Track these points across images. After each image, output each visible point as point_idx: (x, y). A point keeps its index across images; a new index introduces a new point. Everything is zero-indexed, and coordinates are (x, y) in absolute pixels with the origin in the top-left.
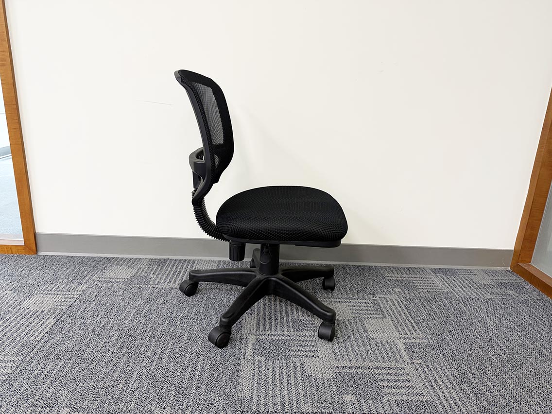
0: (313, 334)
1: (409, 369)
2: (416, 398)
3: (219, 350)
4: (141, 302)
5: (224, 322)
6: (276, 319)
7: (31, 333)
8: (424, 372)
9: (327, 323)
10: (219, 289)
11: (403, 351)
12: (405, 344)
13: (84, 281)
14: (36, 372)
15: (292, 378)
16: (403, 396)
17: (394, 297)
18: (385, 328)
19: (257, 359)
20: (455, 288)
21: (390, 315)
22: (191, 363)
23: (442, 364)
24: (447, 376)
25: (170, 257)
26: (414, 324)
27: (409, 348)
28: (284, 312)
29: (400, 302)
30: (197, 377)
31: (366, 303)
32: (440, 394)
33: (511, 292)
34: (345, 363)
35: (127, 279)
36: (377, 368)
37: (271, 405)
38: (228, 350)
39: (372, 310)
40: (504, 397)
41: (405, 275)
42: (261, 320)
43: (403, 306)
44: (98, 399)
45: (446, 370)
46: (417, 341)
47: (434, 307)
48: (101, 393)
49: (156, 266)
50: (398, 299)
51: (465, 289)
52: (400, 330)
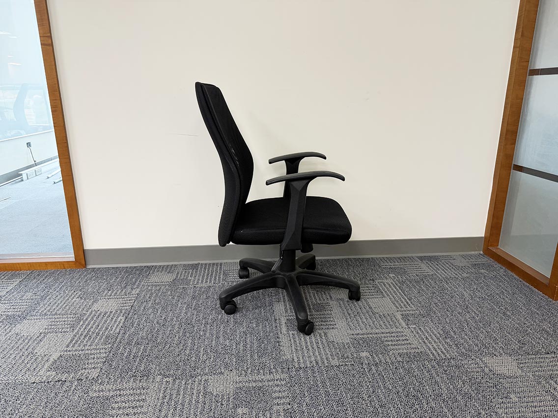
1: (407, 332)
2: (413, 351)
8: (418, 333)
11: (401, 320)
12: (402, 315)
13: (135, 286)
14: (126, 354)
16: (404, 350)
17: (390, 281)
18: (385, 304)
19: (291, 333)
20: (438, 271)
21: (388, 295)
23: (431, 327)
25: (200, 262)
26: (408, 300)
27: (405, 317)
29: (395, 284)
31: (368, 287)
33: (483, 271)
35: (171, 282)
36: (383, 333)
37: (308, 362)
40: (477, 345)
42: (287, 305)
43: (397, 287)
47: (422, 286)
48: (181, 364)
49: (191, 270)
50: (393, 282)
51: (446, 271)
52: (397, 305)
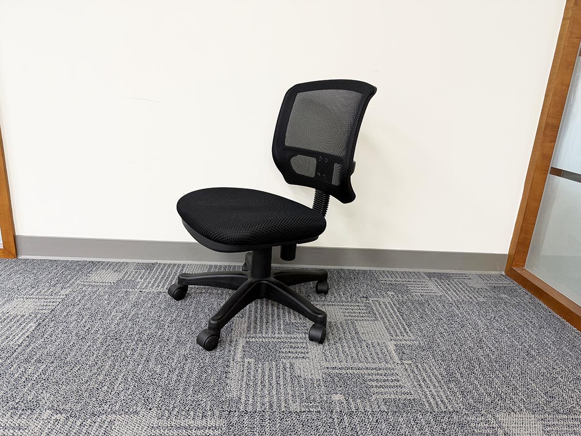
0: (304, 336)
1: (399, 369)
2: (404, 397)
3: (208, 353)
4: (127, 306)
5: (213, 324)
6: (267, 322)
7: (11, 337)
8: (413, 372)
9: (318, 325)
10: (210, 293)
11: (393, 352)
12: (396, 346)
13: (68, 285)
14: (16, 376)
15: (281, 378)
16: (391, 395)
17: (387, 300)
18: (376, 330)
19: (246, 360)
20: (449, 292)
21: (382, 318)
22: (179, 365)
23: (431, 364)
24: (436, 376)
25: (159, 262)
26: (406, 327)
27: (400, 349)
28: (276, 315)
29: (393, 305)
30: (185, 379)
31: (359, 306)
32: (428, 393)
33: (503, 296)
34: (335, 364)
35: (113, 283)
36: (367, 369)
37: (259, 405)
38: (217, 353)
39: (364, 313)
40: (490, 395)
41: (399, 279)
42: (252, 323)
43: (395, 309)
44: (81, 401)
45: (435, 370)
46: (408, 343)
47: (427, 310)
48: (85, 395)
49: (144, 270)
50: (391, 301)
51: (458, 293)
52: (392, 332)
